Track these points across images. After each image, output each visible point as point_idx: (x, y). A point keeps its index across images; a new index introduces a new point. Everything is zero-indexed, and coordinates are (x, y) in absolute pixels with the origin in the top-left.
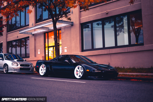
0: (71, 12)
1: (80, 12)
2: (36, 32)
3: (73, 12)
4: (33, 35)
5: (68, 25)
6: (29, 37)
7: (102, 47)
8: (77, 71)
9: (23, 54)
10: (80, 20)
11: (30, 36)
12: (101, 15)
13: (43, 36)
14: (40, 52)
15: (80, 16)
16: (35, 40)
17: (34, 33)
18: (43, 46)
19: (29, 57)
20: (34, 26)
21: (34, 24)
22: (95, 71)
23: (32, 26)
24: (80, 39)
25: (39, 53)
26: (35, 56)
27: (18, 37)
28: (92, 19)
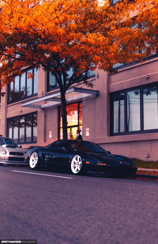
0: (96, 76)
1: (110, 75)
2: (46, 105)
3: (99, 75)
4: (43, 109)
5: (91, 95)
6: (37, 111)
7: (139, 129)
8: (75, 163)
9: (29, 138)
10: (108, 87)
11: (39, 110)
12: (139, 81)
13: (57, 111)
14: (52, 135)
15: (109, 82)
16: (45, 116)
17: (44, 106)
18: (57, 126)
19: (36, 142)
20: (44, 95)
21: (45, 93)
22: (98, 164)
23: (41, 96)
24: (108, 117)
25: (50, 136)
26: (45, 141)
27: (21, 112)
28: (125, 87)
